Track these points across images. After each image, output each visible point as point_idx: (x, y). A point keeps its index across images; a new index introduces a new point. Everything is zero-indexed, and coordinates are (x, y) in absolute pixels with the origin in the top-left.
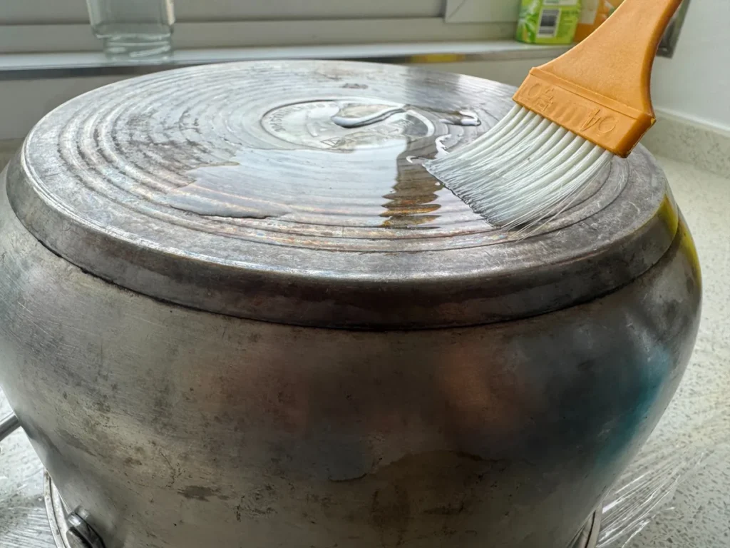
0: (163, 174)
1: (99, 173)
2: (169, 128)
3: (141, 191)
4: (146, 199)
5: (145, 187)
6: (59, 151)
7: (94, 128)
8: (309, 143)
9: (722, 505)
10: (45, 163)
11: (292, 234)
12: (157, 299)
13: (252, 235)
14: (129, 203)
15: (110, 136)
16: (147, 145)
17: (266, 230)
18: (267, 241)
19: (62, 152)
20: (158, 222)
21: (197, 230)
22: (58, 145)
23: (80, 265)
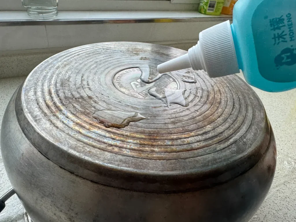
0: (83, 117)
1: (58, 118)
2: (79, 88)
3: (77, 128)
4: (80, 133)
5: (78, 126)
6: (38, 104)
7: (48, 88)
8: (134, 94)
9: (272, 214)
10: (34, 112)
11: (139, 151)
12: (92, 181)
13: (125, 152)
14: (74, 136)
15: (56, 94)
16: (72, 99)
17: (130, 149)
18: (132, 156)
19: (39, 104)
20: (88, 146)
21: (104, 150)
22: (36, 100)
23: (59, 165)
